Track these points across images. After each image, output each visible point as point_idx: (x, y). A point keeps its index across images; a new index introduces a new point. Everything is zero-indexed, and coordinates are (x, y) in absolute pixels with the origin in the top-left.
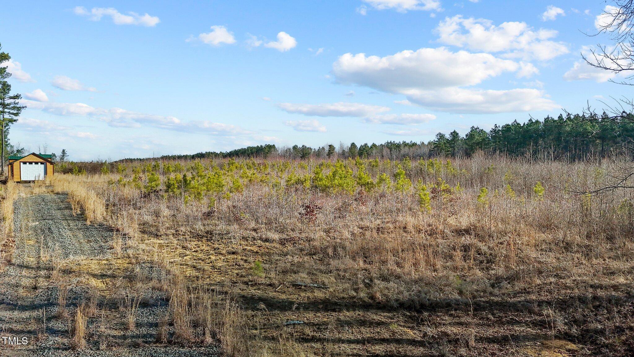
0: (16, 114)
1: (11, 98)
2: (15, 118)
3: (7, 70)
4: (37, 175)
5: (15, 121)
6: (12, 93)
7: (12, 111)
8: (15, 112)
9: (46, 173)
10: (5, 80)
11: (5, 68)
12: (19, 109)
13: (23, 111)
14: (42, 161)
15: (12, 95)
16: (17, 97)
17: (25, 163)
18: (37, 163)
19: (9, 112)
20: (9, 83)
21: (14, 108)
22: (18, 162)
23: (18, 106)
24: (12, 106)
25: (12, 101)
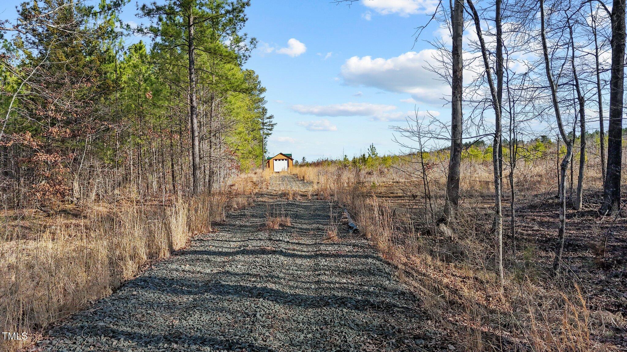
0: (271, 130)
1: (268, 118)
2: (270, 132)
3: (265, 99)
4: (283, 167)
5: (270, 134)
6: (268, 115)
7: (268, 128)
8: (270, 128)
9: (288, 166)
10: (264, 106)
11: (263, 98)
12: (272, 125)
13: (275, 126)
14: (286, 158)
15: (268, 116)
16: (270, 117)
17: (276, 160)
18: (283, 160)
19: (266, 128)
20: (266, 108)
21: (269, 125)
22: (272, 159)
23: (272, 123)
24: (268, 124)
25: (268, 120)
